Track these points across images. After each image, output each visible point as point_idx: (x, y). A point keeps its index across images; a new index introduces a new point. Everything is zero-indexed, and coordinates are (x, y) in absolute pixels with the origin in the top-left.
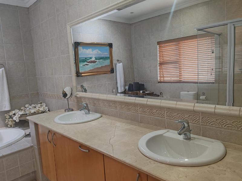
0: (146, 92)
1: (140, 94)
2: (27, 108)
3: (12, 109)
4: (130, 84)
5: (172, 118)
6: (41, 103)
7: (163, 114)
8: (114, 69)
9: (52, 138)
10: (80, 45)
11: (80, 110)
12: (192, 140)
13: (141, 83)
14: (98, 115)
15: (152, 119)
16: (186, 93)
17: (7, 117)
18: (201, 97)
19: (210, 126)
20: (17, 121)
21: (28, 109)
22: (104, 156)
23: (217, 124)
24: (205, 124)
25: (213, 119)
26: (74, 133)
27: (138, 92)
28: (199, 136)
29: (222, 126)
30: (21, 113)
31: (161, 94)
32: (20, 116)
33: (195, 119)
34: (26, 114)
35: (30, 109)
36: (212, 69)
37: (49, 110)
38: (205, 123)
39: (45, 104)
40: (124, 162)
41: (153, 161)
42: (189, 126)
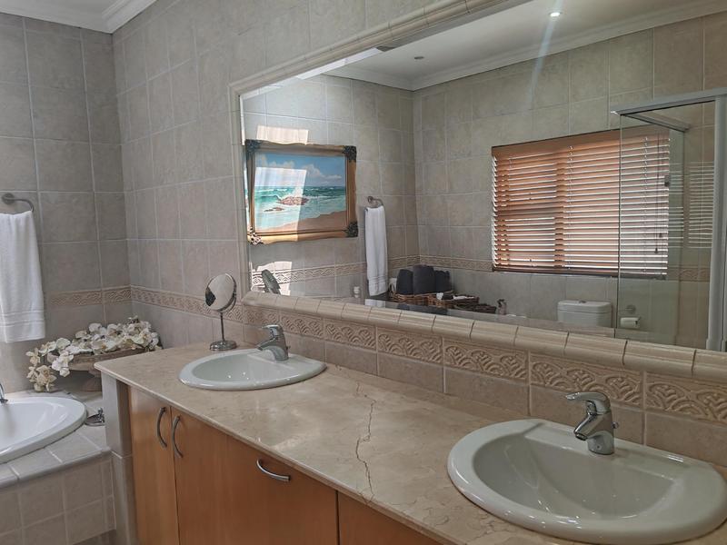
0: (455, 298)
1: (434, 303)
2: (93, 334)
3: (51, 335)
4: (402, 270)
5: (551, 383)
6: (138, 321)
7: (522, 370)
8: (359, 225)
9: (172, 432)
10: (259, 148)
11: (260, 349)
12: (619, 456)
13: (440, 269)
14: (315, 365)
15: (484, 383)
16: (577, 304)
17: (32, 360)
18: (623, 319)
19: (676, 415)
20: (64, 372)
21: (97, 336)
22: (337, 495)
23: (698, 408)
24: (661, 408)
25: (686, 392)
26: (243, 418)
27: (429, 296)
28: (641, 446)
29: (715, 417)
30: (76, 349)
31: (500, 306)
32: (72, 357)
33: (626, 391)
34: (92, 353)
35: (103, 337)
36: (661, 235)
37: (160, 344)
38: (659, 406)
39: (150, 323)
40: (407, 520)
41: (500, 521)
42: (609, 411)
